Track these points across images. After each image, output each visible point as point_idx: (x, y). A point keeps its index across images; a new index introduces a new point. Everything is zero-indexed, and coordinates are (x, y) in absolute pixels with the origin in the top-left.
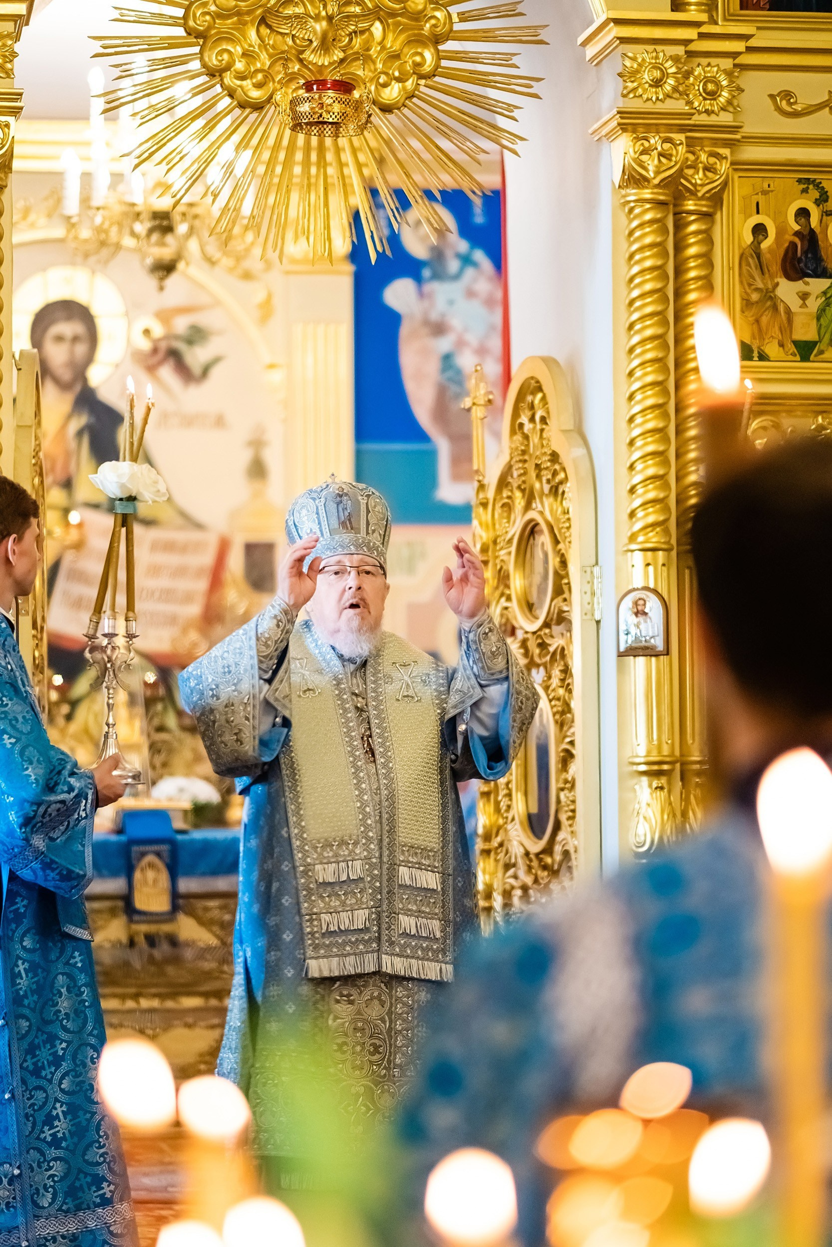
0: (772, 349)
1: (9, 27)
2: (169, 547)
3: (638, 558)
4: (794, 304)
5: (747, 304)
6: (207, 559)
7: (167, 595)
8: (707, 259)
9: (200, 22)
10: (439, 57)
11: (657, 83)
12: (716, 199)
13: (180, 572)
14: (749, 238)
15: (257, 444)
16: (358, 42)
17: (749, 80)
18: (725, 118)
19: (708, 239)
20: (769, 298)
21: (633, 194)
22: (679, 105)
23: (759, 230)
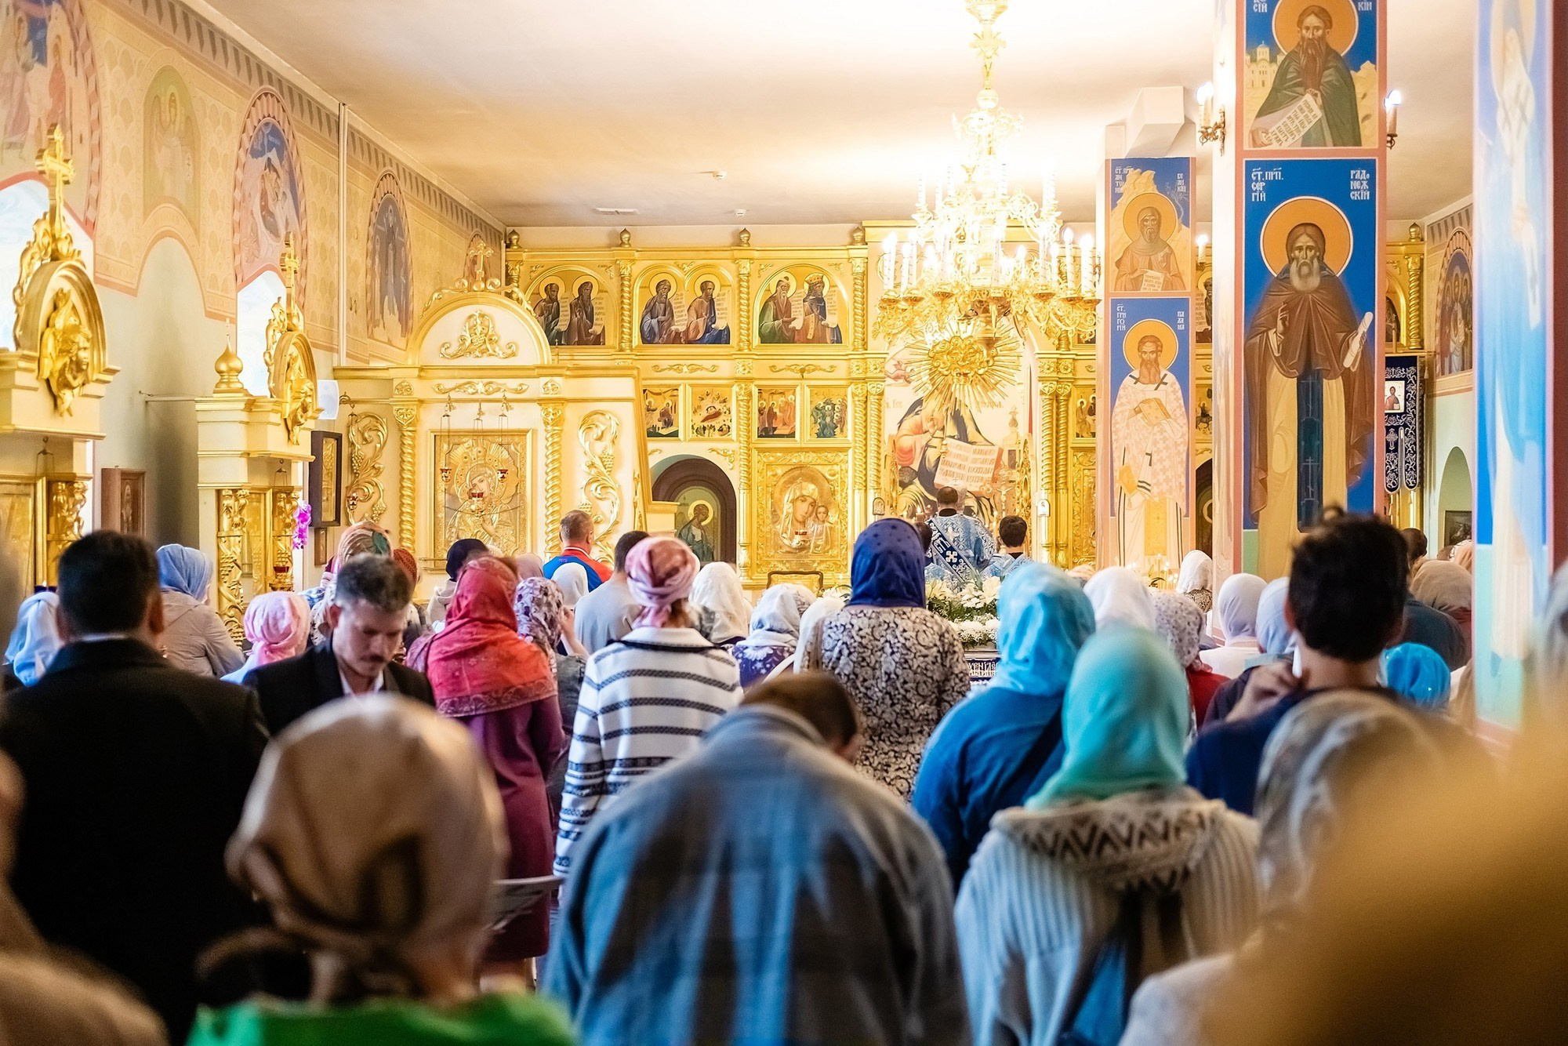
0: (1085, 434)
1: (882, 360)
2: (980, 452)
3: (1044, 491)
4: (1091, 422)
5: (1078, 422)
6: (995, 456)
7: (979, 470)
8: (1067, 411)
9: (931, 354)
10: (994, 361)
11: (1048, 369)
12: (1069, 395)
13: (984, 461)
14: (1079, 405)
15: (1014, 413)
16: (972, 359)
17: (1078, 364)
18: (1070, 376)
19: (1067, 406)
20: (1084, 421)
21: (1044, 397)
22: (1055, 375)
23: (1082, 403)
